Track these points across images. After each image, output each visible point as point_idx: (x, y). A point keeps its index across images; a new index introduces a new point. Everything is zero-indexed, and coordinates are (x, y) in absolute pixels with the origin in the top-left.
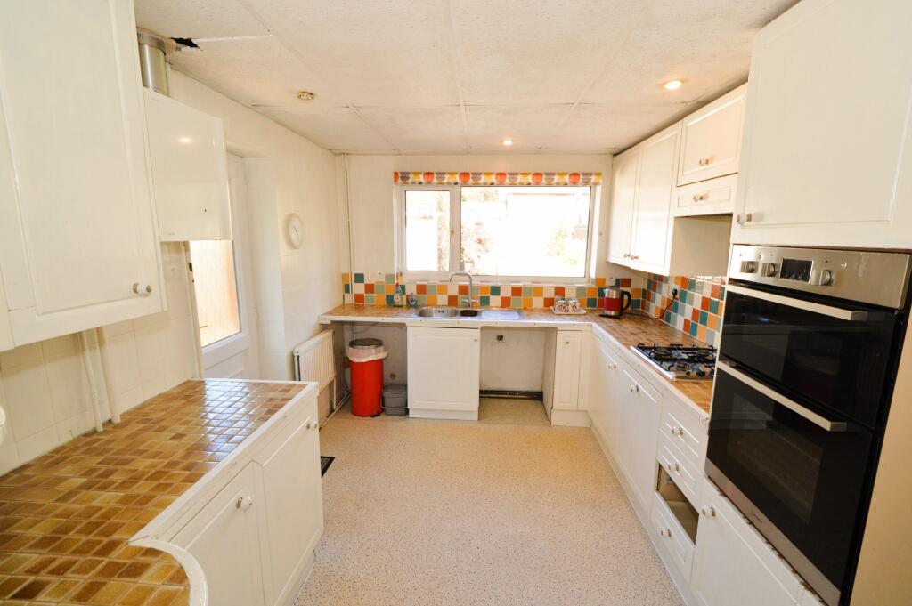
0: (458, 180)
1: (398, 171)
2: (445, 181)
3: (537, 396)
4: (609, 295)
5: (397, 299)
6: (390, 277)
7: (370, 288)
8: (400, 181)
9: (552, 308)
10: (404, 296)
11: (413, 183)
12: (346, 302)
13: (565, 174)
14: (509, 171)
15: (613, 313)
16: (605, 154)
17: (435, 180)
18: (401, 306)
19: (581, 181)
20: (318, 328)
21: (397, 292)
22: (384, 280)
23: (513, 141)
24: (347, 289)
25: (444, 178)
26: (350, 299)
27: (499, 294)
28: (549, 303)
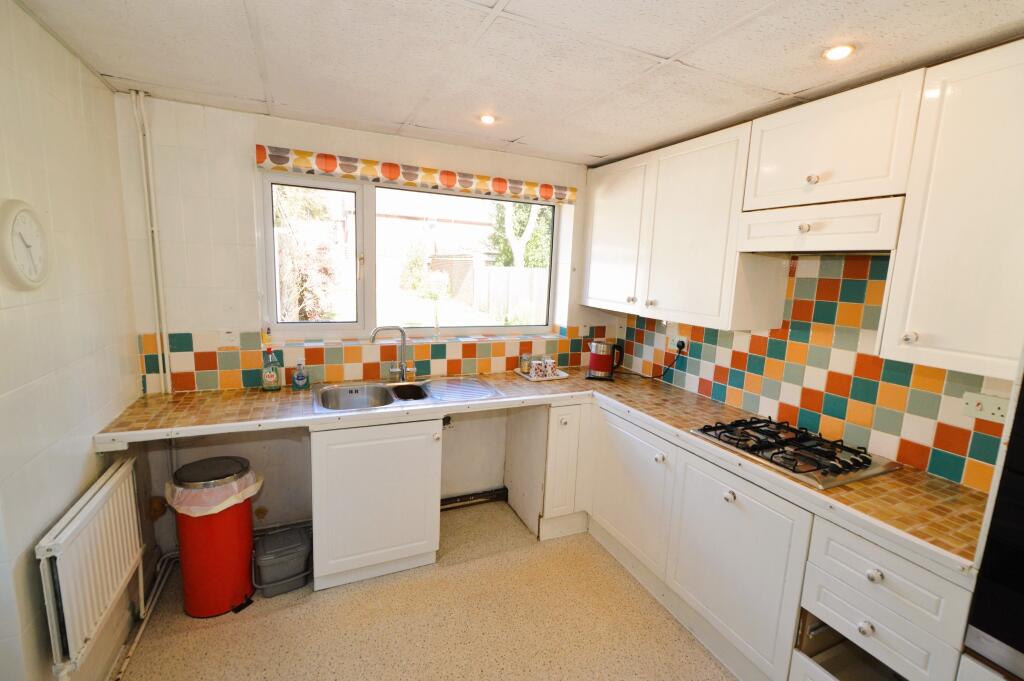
0: (380, 175)
1: (265, 144)
2: (358, 173)
3: (500, 495)
4: (597, 349)
5: (269, 377)
6: (250, 339)
7: (206, 361)
8: (268, 162)
9: (518, 370)
10: (282, 371)
11: (297, 170)
12: (151, 390)
13: (535, 185)
14: (460, 171)
15: (599, 374)
16: (579, 164)
17: (338, 170)
18: (278, 389)
19: (554, 196)
20: (94, 465)
21: (267, 365)
22: (237, 343)
23: (496, 119)
24: (152, 364)
25: (355, 168)
26: (159, 383)
27: (444, 357)
28: (513, 363)
